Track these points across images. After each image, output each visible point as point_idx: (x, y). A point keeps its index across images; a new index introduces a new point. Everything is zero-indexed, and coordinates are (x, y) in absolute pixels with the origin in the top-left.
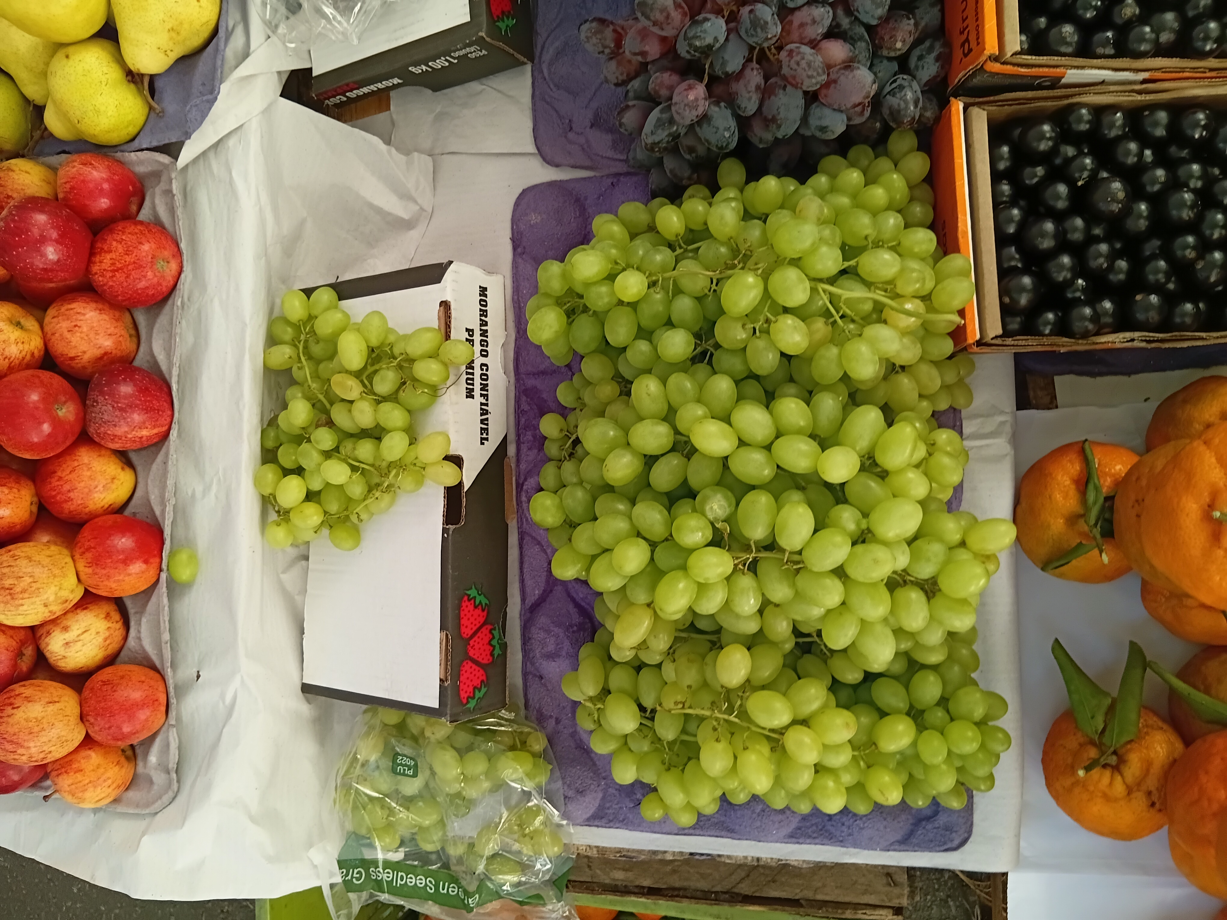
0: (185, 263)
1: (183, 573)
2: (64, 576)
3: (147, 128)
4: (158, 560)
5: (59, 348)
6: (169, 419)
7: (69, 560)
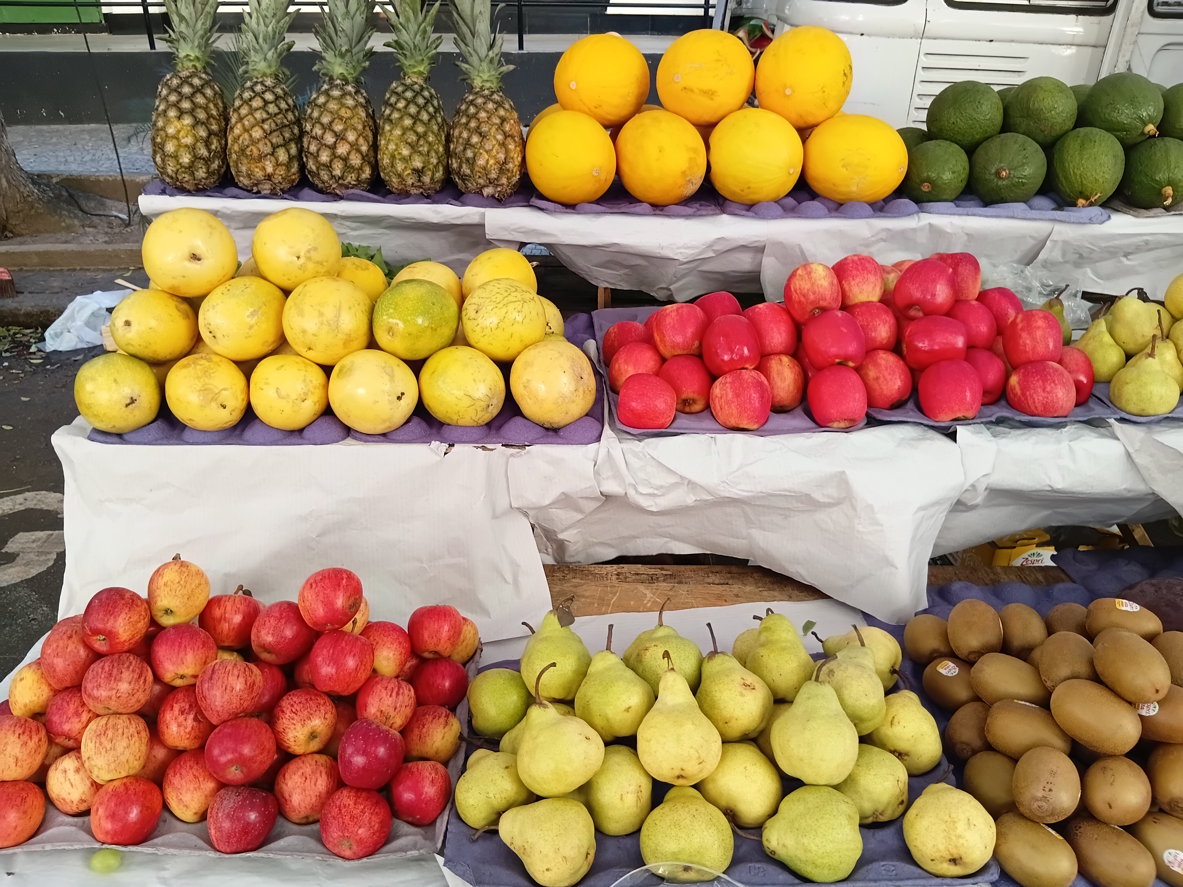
0: (352, 862)
1: (98, 861)
2: (109, 771)
3: (465, 829)
4: (110, 841)
5: (293, 766)
6: (223, 850)
7: (124, 774)
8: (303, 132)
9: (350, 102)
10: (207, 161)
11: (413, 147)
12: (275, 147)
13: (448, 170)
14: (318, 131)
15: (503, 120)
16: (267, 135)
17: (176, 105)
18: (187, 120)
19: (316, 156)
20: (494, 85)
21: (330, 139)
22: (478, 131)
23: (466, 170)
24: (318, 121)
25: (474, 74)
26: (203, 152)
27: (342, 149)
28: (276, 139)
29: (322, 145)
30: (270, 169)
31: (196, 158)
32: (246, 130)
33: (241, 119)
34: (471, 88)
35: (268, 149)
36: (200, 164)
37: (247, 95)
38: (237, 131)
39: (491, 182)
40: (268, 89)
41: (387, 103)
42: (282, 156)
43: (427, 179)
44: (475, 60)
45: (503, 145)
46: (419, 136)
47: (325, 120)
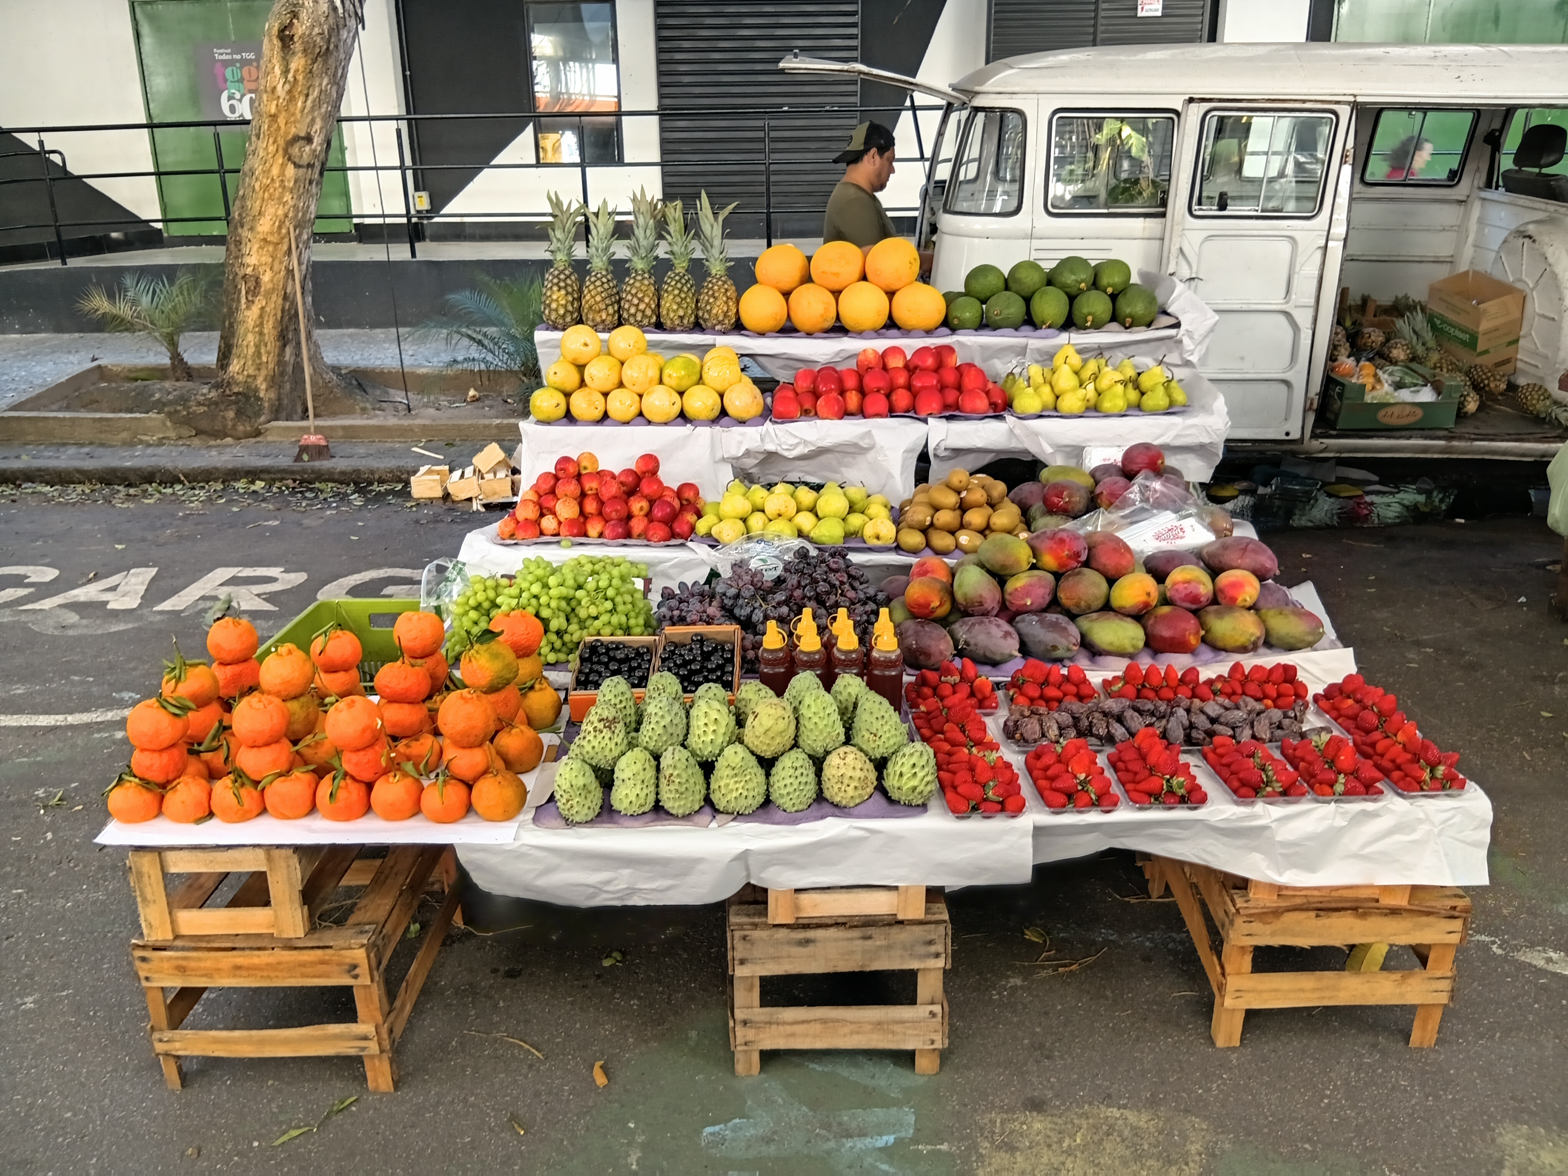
2: (566, 519)
5: (634, 517)
6: (611, 540)
7: (571, 520)
8: (621, 299)
9: (646, 282)
10: (572, 313)
11: (679, 304)
12: (607, 306)
13: (697, 317)
14: (629, 297)
15: (727, 290)
16: (603, 299)
17: (557, 284)
18: (563, 292)
19: (628, 310)
20: (723, 273)
21: (636, 301)
22: (713, 296)
23: (706, 316)
24: (630, 292)
25: (712, 267)
26: (570, 308)
27: (642, 306)
28: (608, 302)
29: (631, 304)
30: (604, 317)
31: (567, 311)
32: (593, 297)
33: (590, 291)
34: (710, 275)
35: (604, 307)
36: (568, 314)
37: (593, 279)
38: (588, 297)
39: (720, 322)
40: (604, 276)
41: (666, 283)
42: (611, 310)
43: (685, 321)
44: (712, 260)
45: (726, 303)
46: (682, 299)
47: (634, 291)
